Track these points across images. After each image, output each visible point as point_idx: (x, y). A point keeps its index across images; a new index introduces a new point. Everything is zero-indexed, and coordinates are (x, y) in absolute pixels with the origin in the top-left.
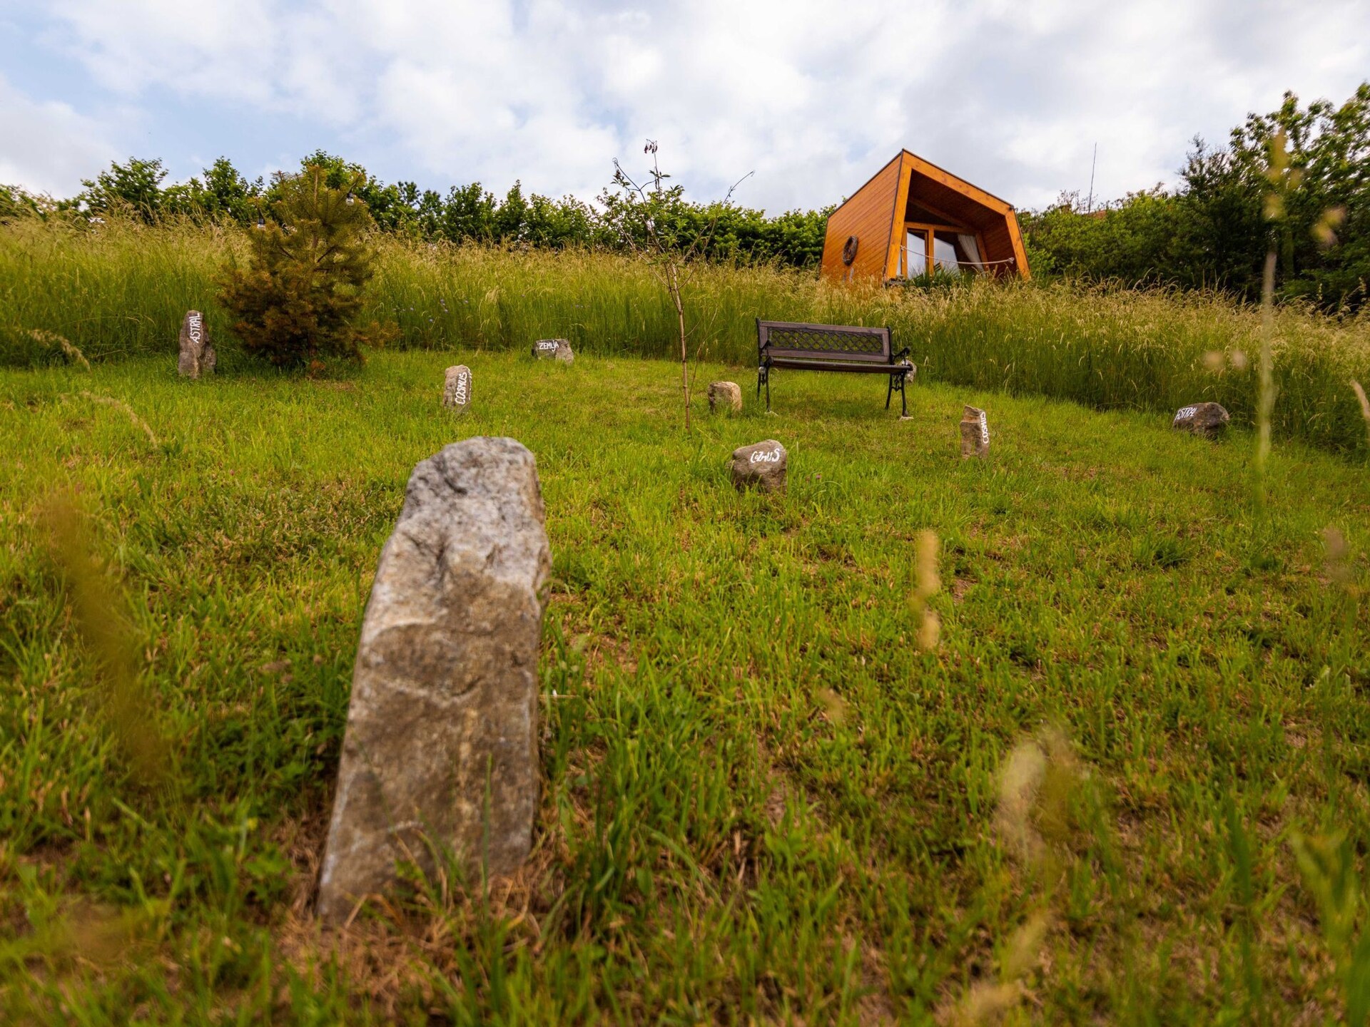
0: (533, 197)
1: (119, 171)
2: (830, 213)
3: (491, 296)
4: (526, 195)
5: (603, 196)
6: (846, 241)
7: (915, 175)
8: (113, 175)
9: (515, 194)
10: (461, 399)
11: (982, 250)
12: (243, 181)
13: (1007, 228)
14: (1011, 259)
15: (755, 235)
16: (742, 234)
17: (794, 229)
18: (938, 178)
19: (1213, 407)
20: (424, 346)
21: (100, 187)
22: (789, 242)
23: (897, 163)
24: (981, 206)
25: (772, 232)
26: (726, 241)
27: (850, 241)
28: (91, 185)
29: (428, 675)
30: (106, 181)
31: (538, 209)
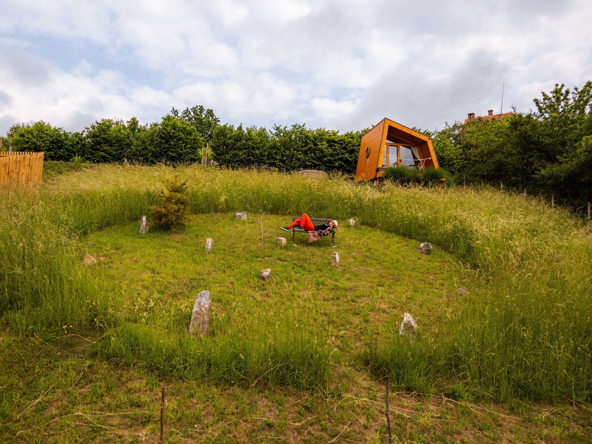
0: (247, 129)
1: (98, 123)
2: (366, 132)
3: (223, 199)
4: (244, 129)
5: (274, 127)
6: (366, 148)
7: (390, 127)
8: (96, 125)
9: (240, 128)
10: (209, 248)
11: (421, 153)
12: (141, 126)
13: (428, 146)
14: (430, 158)
15: (334, 142)
16: (329, 141)
17: (349, 140)
18: (399, 128)
19: (427, 244)
20: (202, 213)
21: (91, 129)
22: (347, 145)
23: (383, 122)
24: (417, 138)
25: (341, 140)
26: (322, 145)
27: (368, 149)
28: (88, 129)
29: (198, 315)
30: (93, 127)
31: (249, 133)
